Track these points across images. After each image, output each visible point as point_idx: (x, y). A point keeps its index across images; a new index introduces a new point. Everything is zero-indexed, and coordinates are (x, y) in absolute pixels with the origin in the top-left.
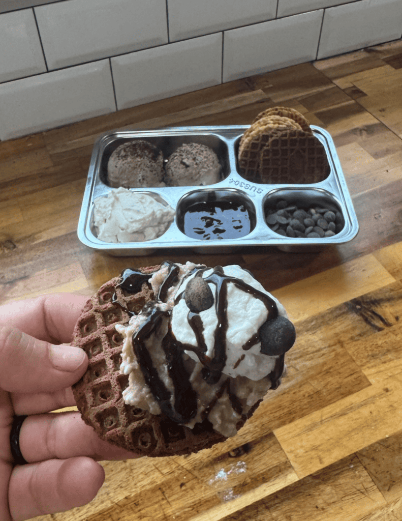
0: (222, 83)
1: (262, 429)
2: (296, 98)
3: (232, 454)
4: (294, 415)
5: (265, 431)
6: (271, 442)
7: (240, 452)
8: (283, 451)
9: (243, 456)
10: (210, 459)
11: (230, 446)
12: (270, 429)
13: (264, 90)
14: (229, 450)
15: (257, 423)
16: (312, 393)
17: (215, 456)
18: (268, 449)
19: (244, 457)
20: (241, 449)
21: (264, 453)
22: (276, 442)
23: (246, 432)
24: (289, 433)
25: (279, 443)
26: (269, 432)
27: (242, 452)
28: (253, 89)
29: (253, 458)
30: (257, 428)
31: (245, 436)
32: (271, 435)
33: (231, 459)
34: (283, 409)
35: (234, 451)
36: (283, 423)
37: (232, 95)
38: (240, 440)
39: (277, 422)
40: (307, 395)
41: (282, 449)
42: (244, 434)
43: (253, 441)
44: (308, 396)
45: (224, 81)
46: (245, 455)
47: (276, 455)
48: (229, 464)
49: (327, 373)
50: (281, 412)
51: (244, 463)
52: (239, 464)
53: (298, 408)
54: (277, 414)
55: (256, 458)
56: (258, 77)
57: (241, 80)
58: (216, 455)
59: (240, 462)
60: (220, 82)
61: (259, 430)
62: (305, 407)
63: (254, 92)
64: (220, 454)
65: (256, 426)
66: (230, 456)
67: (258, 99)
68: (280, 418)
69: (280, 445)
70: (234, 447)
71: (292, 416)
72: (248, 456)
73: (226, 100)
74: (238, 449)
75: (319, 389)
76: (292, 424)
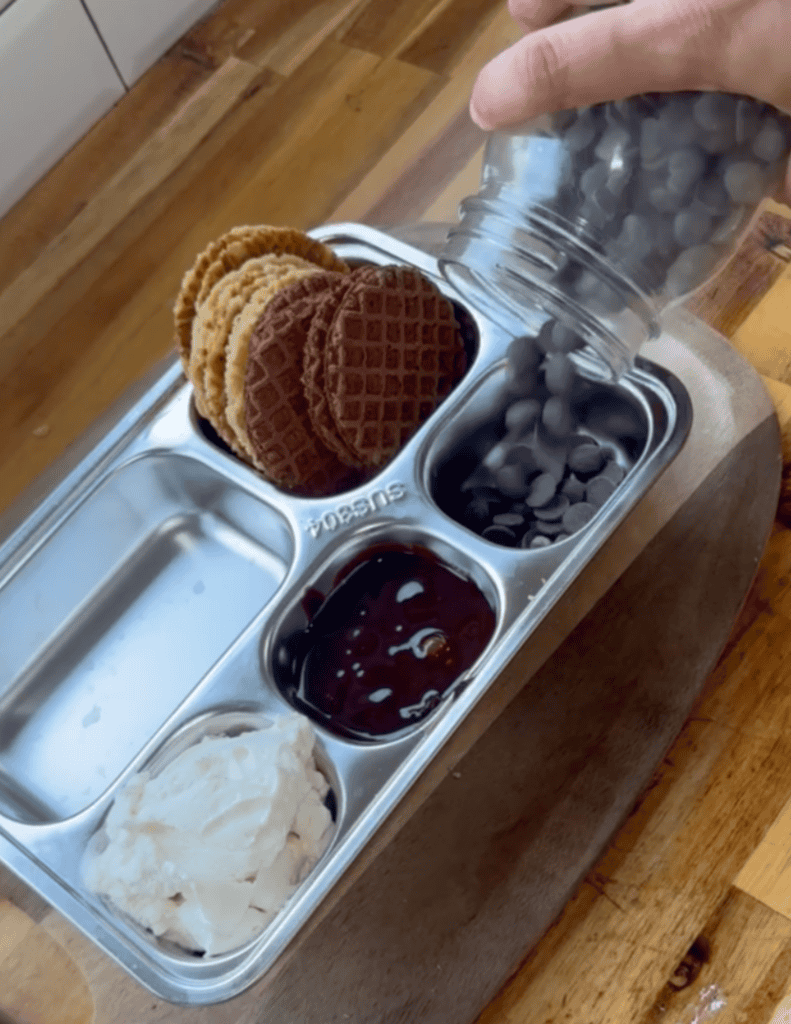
0: (127, 89)
1: (709, 892)
2: (331, 37)
3: (679, 981)
4: (756, 824)
5: (718, 894)
6: (741, 910)
7: (690, 968)
8: (778, 913)
9: (703, 973)
10: (638, 1019)
11: (663, 969)
12: (724, 882)
13: (244, 53)
14: (667, 978)
15: (690, 886)
16: (765, 755)
17: (646, 1008)
18: (744, 927)
19: (706, 974)
20: (689, 961)
21: (741, 943)
22: (753, 903)
23: (679, 917)
24: (768, 866)
25: (759, 902)
26: (725, 891)
27: (696, 965)
28: (212, 66)
29: (725, 965)
30: (696, 897)
31: (680, 930)
32: (734, 894)
33: (682, 994)
34: (726, 823)
35: (677, 973)
36: (744, 855)
37: (169, 107)
38: (676, 944)
39: (731, 859)
40: (757, 765)
41: (772, 912)
42: (677, 926)
43: (704, 930)
44: (763, 765)
45: (129, 81)
46: (706, 967)
47: (767, 931)
48: (685, 1006)
49: (773, 691)
50: (727, 832)
51: (713, 987)
52: (704, 995)
53: (755, 802)
54: (720, 843)
55: (731, 962)
56: (204, 25)
57: (168, 53)
58: (646, 1002)
59: (704, 989)
60: (121, 90)
61: (703, 898)
62: (768, 792)
63: (221, 72)
64: (654, 999)
65: (693, 894)
66: (677, 989)
67: (242, 86)
68: (730, 846)
69: (764, 905)
70: (674, 964)
71: (753, 829)
72: (713, 969)
73: (164, 131)
74: (683, 964)
75: (775, 736)
76: (764, 846)
